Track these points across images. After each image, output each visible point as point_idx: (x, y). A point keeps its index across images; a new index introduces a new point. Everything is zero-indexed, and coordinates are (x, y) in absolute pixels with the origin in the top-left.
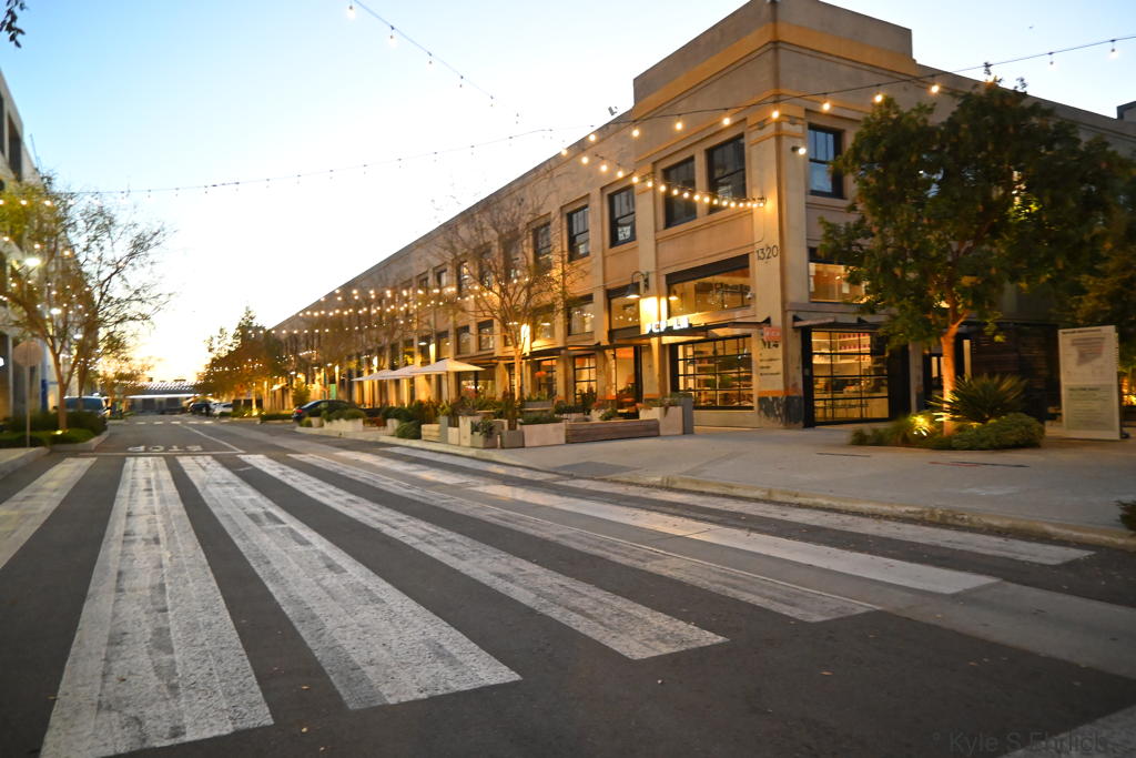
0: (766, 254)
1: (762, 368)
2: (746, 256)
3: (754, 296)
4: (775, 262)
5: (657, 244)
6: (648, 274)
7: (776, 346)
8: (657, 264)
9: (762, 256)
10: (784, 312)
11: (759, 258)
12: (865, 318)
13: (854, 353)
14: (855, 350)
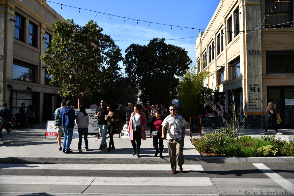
10: (4, 82)
12: (30, 87)
13: (23, 99)
14: (24, 98)
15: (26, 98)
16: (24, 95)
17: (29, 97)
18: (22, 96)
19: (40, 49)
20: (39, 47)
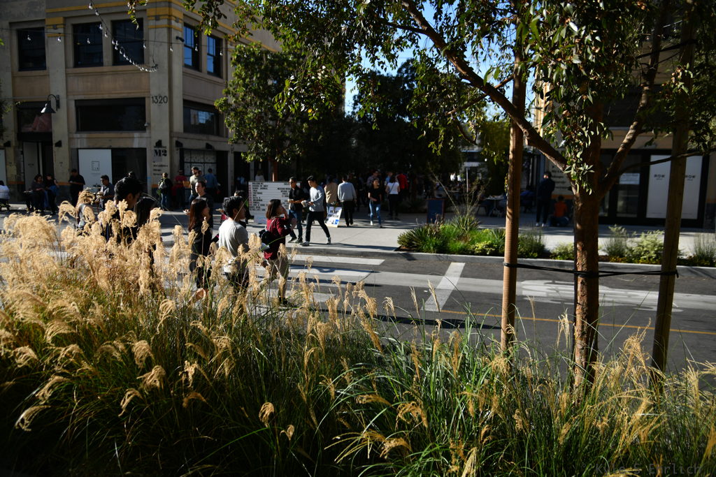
0: (159, 99)
1: (155, 170)
2: (144, 99)
3: (149, 124)
4: (166, 106)
5: (66, 76)
6: (58, 96)
7: (166, 155)
8: (67, 92)
9: (156, 101)
10: (171, 137)
11: (154, 101)
12: (210, 143)
13: (201, 163)
14: (202, 161)
15: (207, 161)
16: (202, 156)
17: (211, 159)
18: (200, 158)
19: (227, 79)
20: (224, 76)
